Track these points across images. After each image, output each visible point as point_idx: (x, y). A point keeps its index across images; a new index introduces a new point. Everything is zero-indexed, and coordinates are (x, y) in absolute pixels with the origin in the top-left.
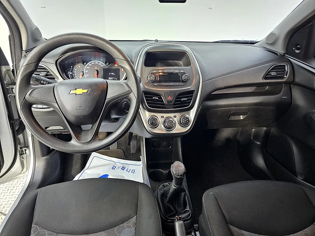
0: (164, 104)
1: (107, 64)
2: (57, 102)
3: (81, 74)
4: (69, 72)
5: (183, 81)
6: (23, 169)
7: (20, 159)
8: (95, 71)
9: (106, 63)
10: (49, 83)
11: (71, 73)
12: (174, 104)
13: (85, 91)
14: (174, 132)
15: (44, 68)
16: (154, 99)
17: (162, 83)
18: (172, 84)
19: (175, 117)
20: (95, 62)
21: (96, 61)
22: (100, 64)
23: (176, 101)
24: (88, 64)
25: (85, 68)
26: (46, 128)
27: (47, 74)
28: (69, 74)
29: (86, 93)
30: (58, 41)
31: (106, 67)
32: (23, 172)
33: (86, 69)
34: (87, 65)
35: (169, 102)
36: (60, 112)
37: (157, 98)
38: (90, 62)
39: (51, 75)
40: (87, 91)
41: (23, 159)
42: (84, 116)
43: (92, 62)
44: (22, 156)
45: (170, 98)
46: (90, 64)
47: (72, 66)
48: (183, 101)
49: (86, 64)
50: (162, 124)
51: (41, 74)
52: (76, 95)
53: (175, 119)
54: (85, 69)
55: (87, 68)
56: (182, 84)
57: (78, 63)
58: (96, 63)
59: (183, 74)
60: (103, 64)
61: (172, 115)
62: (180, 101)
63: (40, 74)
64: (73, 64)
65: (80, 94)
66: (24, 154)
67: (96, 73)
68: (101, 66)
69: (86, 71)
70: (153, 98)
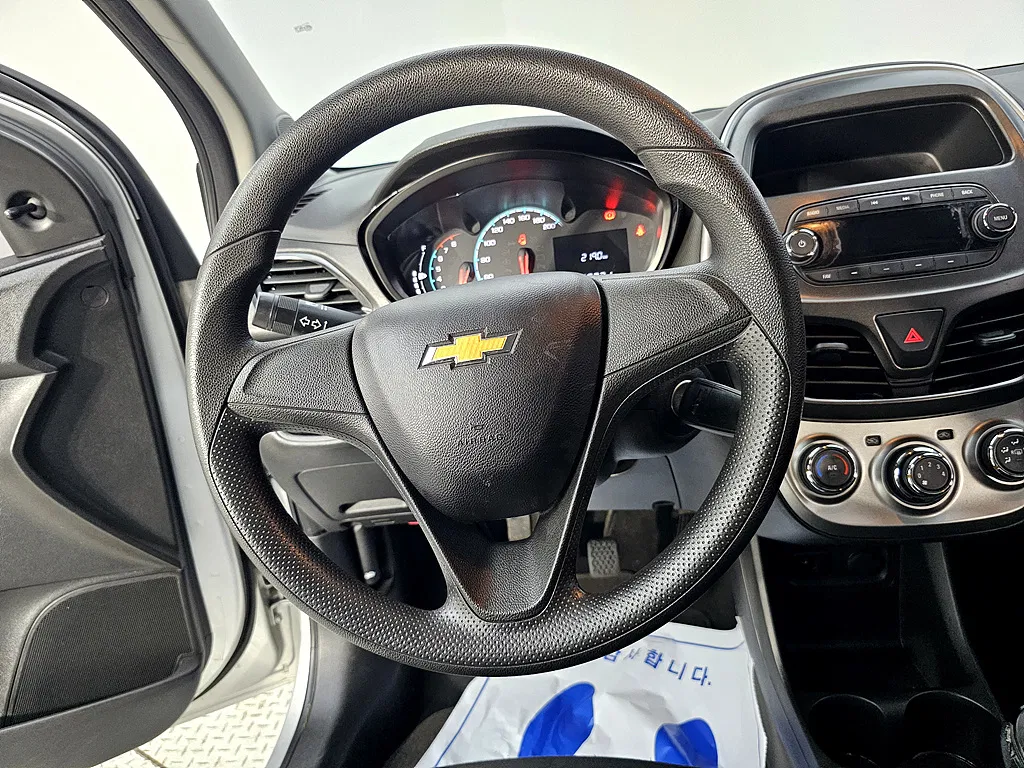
0: (881, 375)
1: (571, 214)
2: (367, 413)
3: (464, 275)
4: (414, 273)
5: (979, 244)
6: (282, 652)
7: (268, 616)
8: (522, 253)
9: (563, 214)
10: (334, 322)
11: (422, 276)
12: (939, 370)
13: (498, 343)
14: (946, 516)
15: (320, 271)
16: (823, 351)
17: (861, 266)
18: (918, 263)
19: (948, 434)
20: (515, 215)
21: (519, 210)
22: (536, 221)
23: (947, 353)
24: (487, 228)
25: (478, 247)
26: (344, 508)
27: (330, 292)
28: (415, 280)
29: (500, 352)
30: (355, 113)
31: (568, 230)
32: (279, 667)
33: (484, 251)
34: (483, 233)
35: (907, 358)
36: (384, 461)
37: (842, 346)
38: (497, 219)
39: (348, 293)
40: (508, 345)
41: (278, 620)
42: (499, 477)
43: (506, 217)
44: (273, 607)
45: (913, 339)
46: (497, 224)
47: (423, 248)
48: (993, 346)
49: (482, 228)
50: (878, 477)
51: (310, 293)
52: (452, 367)
53: (953, 447)
54: (476, 253)
55: (486, 244)
56: (974, 256)
57: (449, 228)
58: (521, 218)
59: (977, 206)
60: (553, 217)
61: (927, 426)
62: (976, 347)
63: (307, 296)
64: (430, 235)
65: (475, 362)
66: (278, 600)
67: (523, 260)
68: (546, 227)
69: (485, 260)
70: (819, 346)
